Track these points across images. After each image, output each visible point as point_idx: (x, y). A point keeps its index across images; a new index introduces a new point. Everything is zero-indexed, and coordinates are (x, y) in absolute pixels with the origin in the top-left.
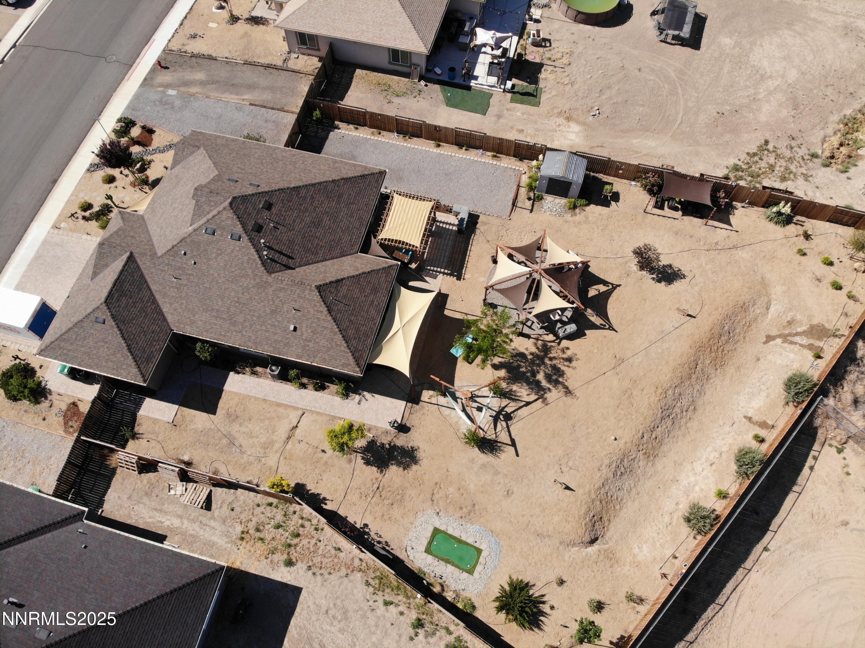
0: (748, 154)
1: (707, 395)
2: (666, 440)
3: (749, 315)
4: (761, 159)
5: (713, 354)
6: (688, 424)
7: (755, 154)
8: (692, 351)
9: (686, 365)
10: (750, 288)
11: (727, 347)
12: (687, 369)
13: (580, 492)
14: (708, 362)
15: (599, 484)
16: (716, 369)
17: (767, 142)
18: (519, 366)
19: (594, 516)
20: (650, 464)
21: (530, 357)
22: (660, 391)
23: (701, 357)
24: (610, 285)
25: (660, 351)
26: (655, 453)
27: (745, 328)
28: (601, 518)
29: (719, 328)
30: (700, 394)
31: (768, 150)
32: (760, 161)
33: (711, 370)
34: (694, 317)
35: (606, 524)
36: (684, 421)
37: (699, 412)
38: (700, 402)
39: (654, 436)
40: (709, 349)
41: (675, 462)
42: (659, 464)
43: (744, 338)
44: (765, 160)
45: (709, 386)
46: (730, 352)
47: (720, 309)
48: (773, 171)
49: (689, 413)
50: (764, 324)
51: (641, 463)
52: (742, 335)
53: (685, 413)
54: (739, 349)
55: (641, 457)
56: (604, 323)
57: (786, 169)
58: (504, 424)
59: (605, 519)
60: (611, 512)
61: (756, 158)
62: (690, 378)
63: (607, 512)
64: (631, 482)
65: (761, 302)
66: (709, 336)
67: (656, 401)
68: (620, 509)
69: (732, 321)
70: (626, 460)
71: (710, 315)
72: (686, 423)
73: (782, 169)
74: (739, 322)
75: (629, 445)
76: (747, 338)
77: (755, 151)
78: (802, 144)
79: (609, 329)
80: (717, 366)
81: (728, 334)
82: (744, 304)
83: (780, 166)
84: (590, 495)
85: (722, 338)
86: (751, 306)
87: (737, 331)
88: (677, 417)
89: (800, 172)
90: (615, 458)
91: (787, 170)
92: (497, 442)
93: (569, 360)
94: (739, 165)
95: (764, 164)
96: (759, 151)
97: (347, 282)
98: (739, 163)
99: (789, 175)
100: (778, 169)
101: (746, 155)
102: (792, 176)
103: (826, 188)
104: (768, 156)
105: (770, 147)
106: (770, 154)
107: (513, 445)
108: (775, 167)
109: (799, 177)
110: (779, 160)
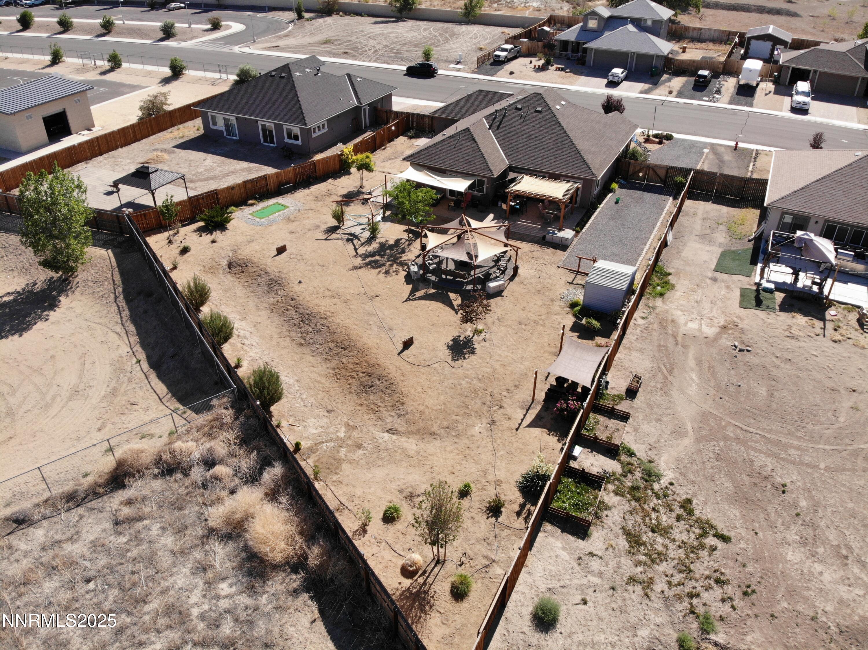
0: (689, 501)
1: (311, 358)
2: (282, 319)
3: (388, 411)
4: (678, 518)
5: (351, 366)
6: (289, 338)
7: (691, 512)
8: (359, 345)
9: (346, 337)
10: (422, 413)
11: (355, 383)
12: (342, 338)
13: (269, 260)
14: (344, 360)
15: (269, 270)
16: (334, 369)
17: (724, 538)
19: (247, 266)
20: (267, 306)
22: (328, 314)
23: (351, 353)
25: (371, 323)
26: (274, 310)
27: (373, 406)
28: (243, 272)
29: (378, 373)
30: (313, 352)
31: (704, 535)
32: (674, 515)
33: (334, 363)
34: (399, 354)
35: (237, 276)
36: (293, 334)
37: (296, 348)
38: (305, 350)
39: (289, 307)
40: (358, 362)
41: (260, 323)
42: (264, 313)
43: (361, 405)
44: (675, 524)
45: (319, 361)
46: (348, 387)
47: (402, 378)
48: (653, 531)
49: (299, 340)
50: (372, 428)
51: (272, 299)
52: (365, 402)
53: (300, 335)
54: (349, 397)
55: (276, 299)
56: (415, 297)
57: (662, 557)
58: (346, 237)
59: (242, 275)
60: (244, 280)
61: (680, 511)
62: (333, 341)
63: (247, 277)
64: (260, 293)
65: (399, 424)
66: (371, 362)
67: (320, 310)
68: (244, 286)
69: (384, 389)
70: (278, 288)
71: (398, 368)
72: (290, 337)
73: (660, 548)
74: (381, 398)
75: (291, 289)
76: (360, 408)
77: (697, 513)
78: (733, 607)
80: (337, 371)
81: (370, 384)
82: (403, 404)
83: (666, 547)
84: (264, 265)
85: (367, 378)
86: (398, 412)
87: (372, 397)
88: (299, 328)
89: (657, 579)
90: (283, 280)
91: (658, 553)
92: (333, 233)
93: (387, 273)
94: (659, 480)
95: (666, 519)
96: (698, 521)
97: (474, 145)
98: (664, 482)
99: (646, 555)
100: (659, 540)
101: (684, 497)
102: (643, 558)
103: (614, 605)
104: (689, 532)
105: (710, 541)
106: (693, 536)
107: (326, 239)
108: (661, 535)
109: (640, 569)
110: (680, 547)
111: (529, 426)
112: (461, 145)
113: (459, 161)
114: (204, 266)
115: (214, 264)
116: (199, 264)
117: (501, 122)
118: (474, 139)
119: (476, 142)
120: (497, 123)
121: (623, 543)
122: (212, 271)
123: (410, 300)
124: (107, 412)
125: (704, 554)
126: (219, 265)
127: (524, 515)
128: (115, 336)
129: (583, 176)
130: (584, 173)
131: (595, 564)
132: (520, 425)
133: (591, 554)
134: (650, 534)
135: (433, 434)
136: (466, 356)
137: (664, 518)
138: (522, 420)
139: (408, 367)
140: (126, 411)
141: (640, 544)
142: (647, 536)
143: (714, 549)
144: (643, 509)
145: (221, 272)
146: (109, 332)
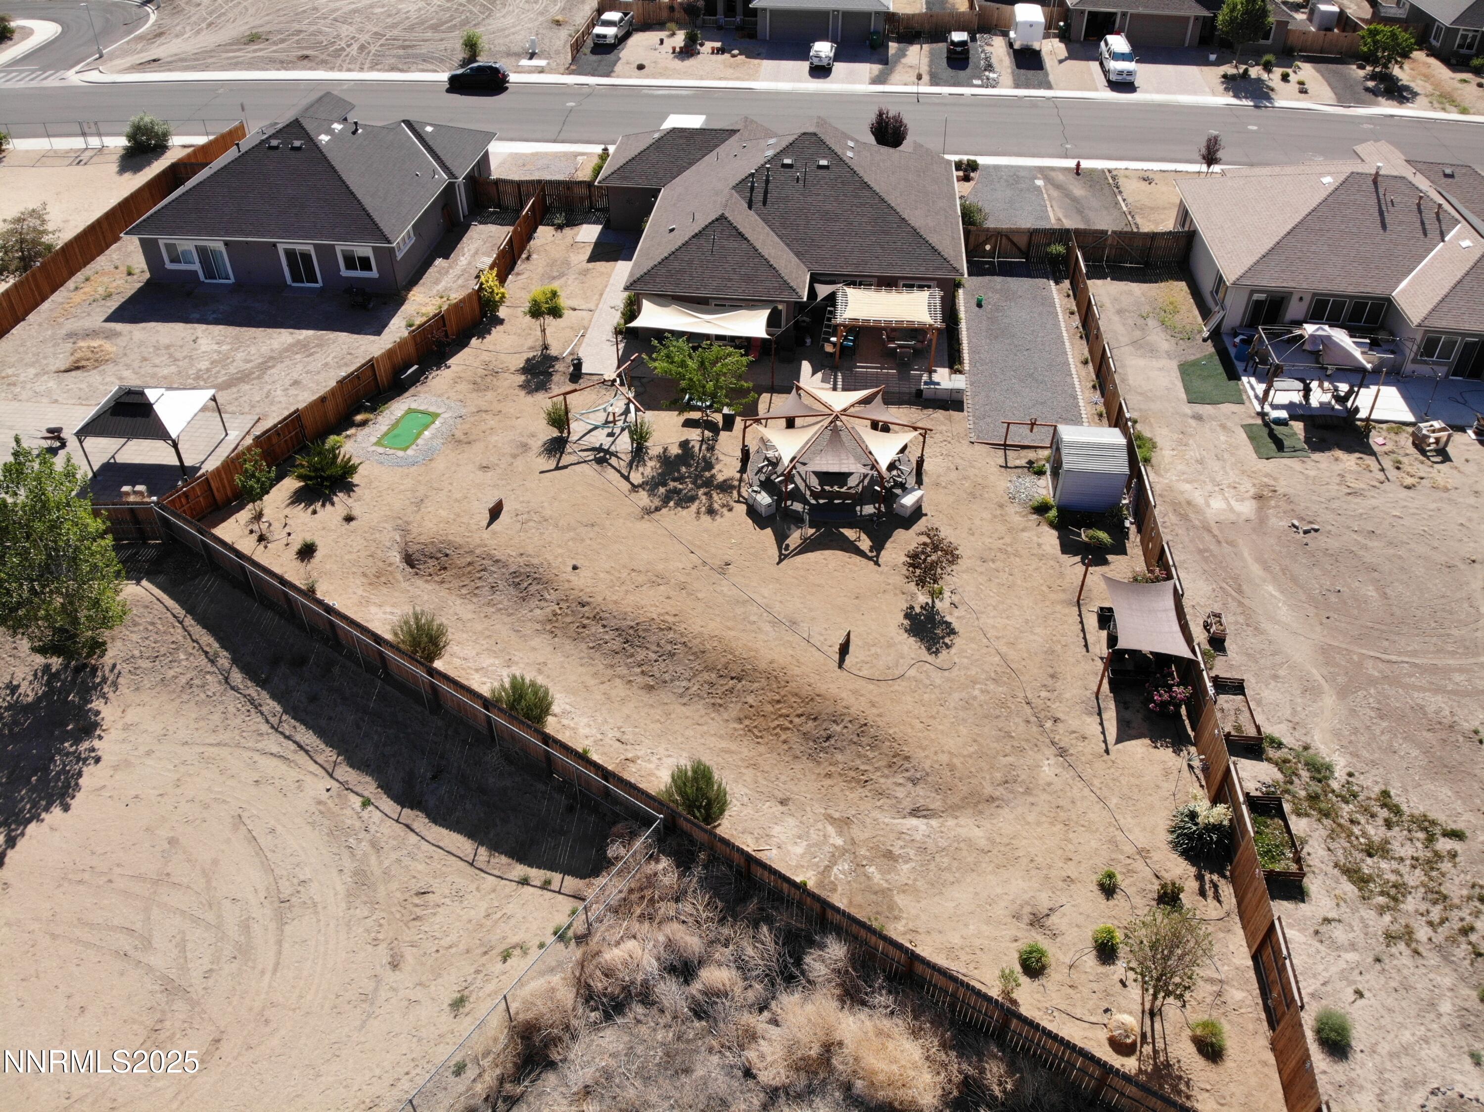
0: (1385, 794)
1: (683, 708)
2: (583, 646)
3: (887, 777)
4: (1388, 824)
5: (769, 708)
6: (618, 681)
7: (1396, 810)
8: (763, 666)
9: (730, 657)
10: (952, 768)
11: (794, 738)
12: (723, 660)
13: (486, 535)
14: (750, 700)
15: (498, 555)
16: (740, 720)
17: (1457, 835)
18: (689, 466)
19: (447, 555)
20: (539, 627)
21: (707, 474)
22: (670, 619)
23: (756, 685)
24: (874, 554)
25: (753, 618)
26: (557, 631)
27: (853, 774)
28: (445, 568)
29: (828, 711)
30: (681, 696)
31: (1431, 839)
32: (1380, 821)
33: (734, 710)
34: (840, 666)
35: (436, 578)
36: (623, 671)
37: (645, 697)
38: (664, 695)
39: (586, 622)
40: (777, 697)
41: (545, 664)
43: (829, 775)
44: (1389, 834)
45: (703, 712)
46: (785, 747)
47: (875, 711)
48: (1370, 855)
49: (640, 679)
50: (876, 814)
51: (538, 612)
52: (833, 769)
53: (639, 670)
54: (798, 766)
55: (548, 610)
56: (791, 548)
58: (592, 457)
59: (445, 575)
60: (456, 583)
61: (1384, 813)
62: (708, 669)
63: (458, 577)
64: (506, 603)
65: (922, 795)
66: (804, 693)
67: (649, 615)
68: (462, 597)
69: (855, 739)
70: (540, 587)
71: (855, 692)
72: (619, 677)
73: (1393, 878)
74: (859, 756)
75: (567, 585)
76: (828, 782)
77: (1406, 808)
79: (781, 554)
80: (747, 722)
81: (824, 734)
82: (907, 758)
83: (1396, 872)
84: (479, 546)
85: (811, 724)
86: (907, 774)
87: (839, 757)
88: (628, 657)
89: (1414, 924)
90: (541, 570)
91: (1394, 886)
92: (562, 453)
93: (711, 512)
94: (1332, 772)
95: (1376, 832)
96: (1413, 819)
97: (745, 245)
98: (1340, 773)
99: (1382, 893)
100: (1384, 865)
101: (1377, 789)
102: (1382, 900)
103: (1394, 984)
104: (1411, 840)
105: (1444, 845)
106: (1419, 845)
107: (557, 468)
108: (1383, 857)
109: (1387, 918)
110: (1414, 867)
111: (1119, 740)
112: (723, 247)
113: (730, 280)
114: (364, 575)
115: (381, 564)
116: (354, 573)
117: (766, 193)
118: (741, 235)
119: (746, 239)
120: (758, 196)
121: (1348, 888)
122: (383, 579)
123: (786, 556)
124: (380, 925)
125: (1446, 866)
126: (390, 565)
127: (1210, 893)
128: (275, 762)
129: (939, 274)
130: (938, 268)
131: (1339, 933)
132: (1105, 741)
133: (1327, 921)
134: (1369, 860)
135: (991, 799)
136: (947, 640)
137: (1371, 831)
138: (1103, 733)
139: (871, 687)
140: (418, 911)
141: (1367, 882)
142: (1368, 866)
143: (1453, 855)
144: (1339, 825)
145: (400, 577)
146: (256, 757)
